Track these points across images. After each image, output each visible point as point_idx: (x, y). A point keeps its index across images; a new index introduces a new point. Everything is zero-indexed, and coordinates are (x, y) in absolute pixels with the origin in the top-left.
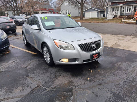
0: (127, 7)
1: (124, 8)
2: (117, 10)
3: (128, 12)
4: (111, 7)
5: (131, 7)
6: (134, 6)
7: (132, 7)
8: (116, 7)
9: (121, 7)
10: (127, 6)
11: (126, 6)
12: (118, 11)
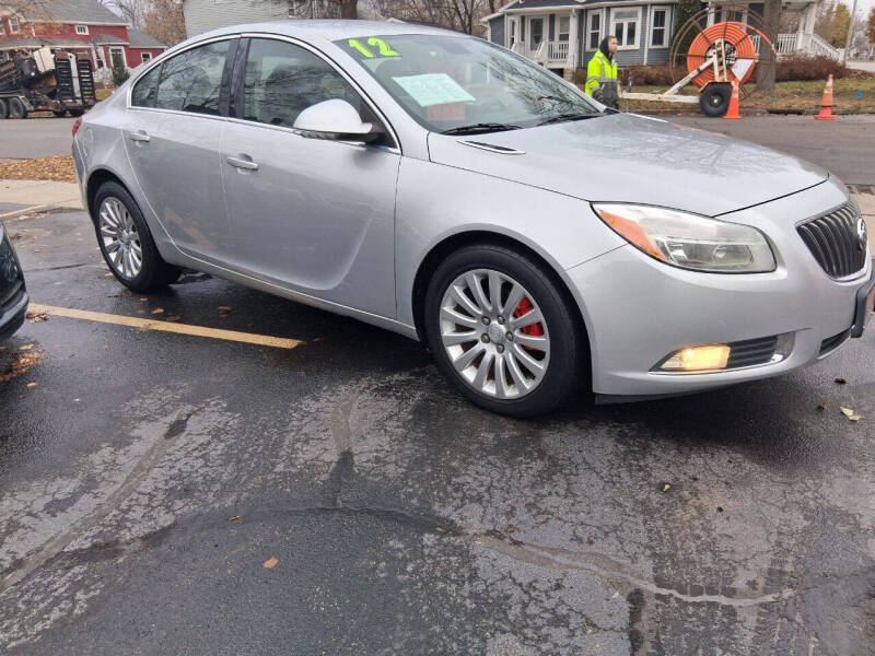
0: (618, 16)
1: (596, 25)
2: (557, 33)
3: (625, 46)
4: (523, 18)
5: (635, 15)
6: (654, 9)
7: (640, 15)
8: (552, 17)
9: (582, 14)
10: (613, 12)
11: (608, 8)
12: (565, 37)
